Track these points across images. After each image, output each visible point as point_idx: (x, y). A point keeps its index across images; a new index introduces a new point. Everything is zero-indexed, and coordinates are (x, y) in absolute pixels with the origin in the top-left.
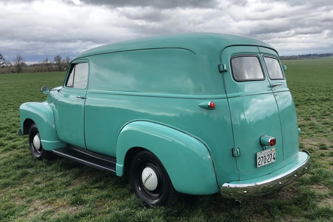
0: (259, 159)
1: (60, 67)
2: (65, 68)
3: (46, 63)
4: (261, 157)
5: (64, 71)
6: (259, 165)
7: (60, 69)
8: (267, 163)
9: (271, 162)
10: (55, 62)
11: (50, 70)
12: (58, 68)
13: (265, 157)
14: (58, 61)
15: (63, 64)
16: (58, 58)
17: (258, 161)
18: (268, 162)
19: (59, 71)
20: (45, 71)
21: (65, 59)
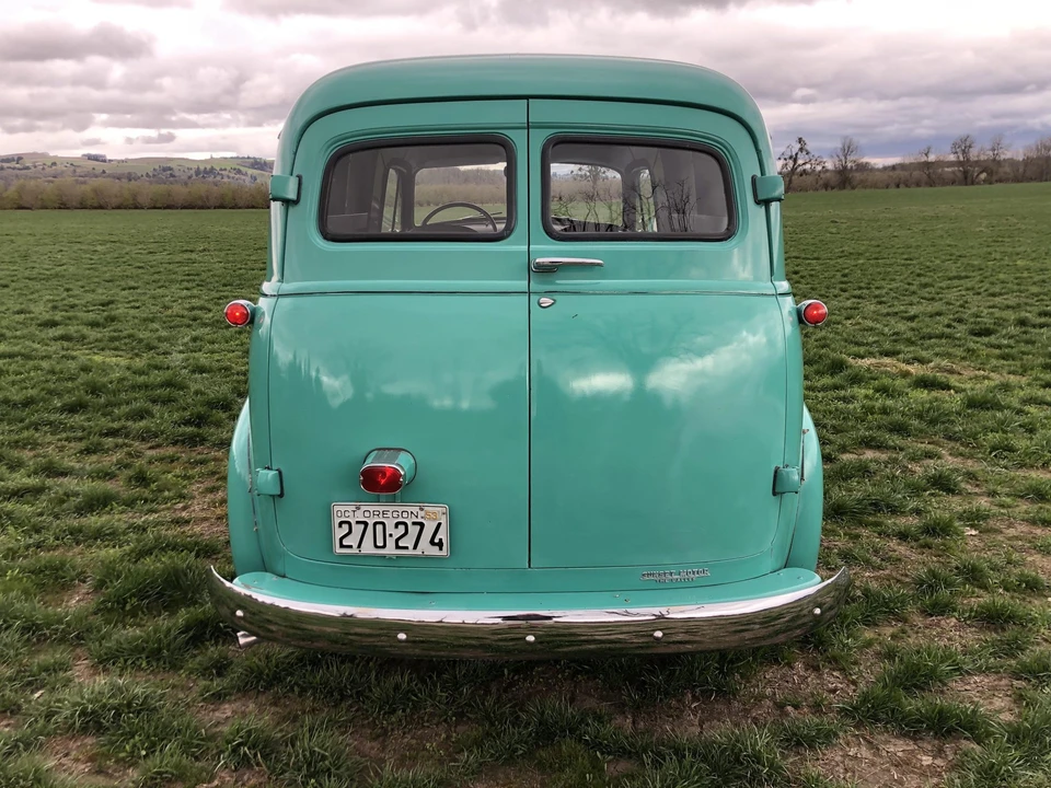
0: (346, 527)
1: (965, 173)
2: (983, 176)
3: (924, 159)
4: (358, 522)
5: (978, 183)
6: (342, 546)
7: (966, 178)
8: (390, 550)
9: (415, 552)
10: (952, 158)
11: (931, 183)
12: (959, 175)
13: (379, 527)
14: (964, 152)
15: (977, 163)
16: (964, 145)
17: (339, 533)
18: (398, 547)
19: (960, 184)
20: (918, 184)
21: (988, 146)
